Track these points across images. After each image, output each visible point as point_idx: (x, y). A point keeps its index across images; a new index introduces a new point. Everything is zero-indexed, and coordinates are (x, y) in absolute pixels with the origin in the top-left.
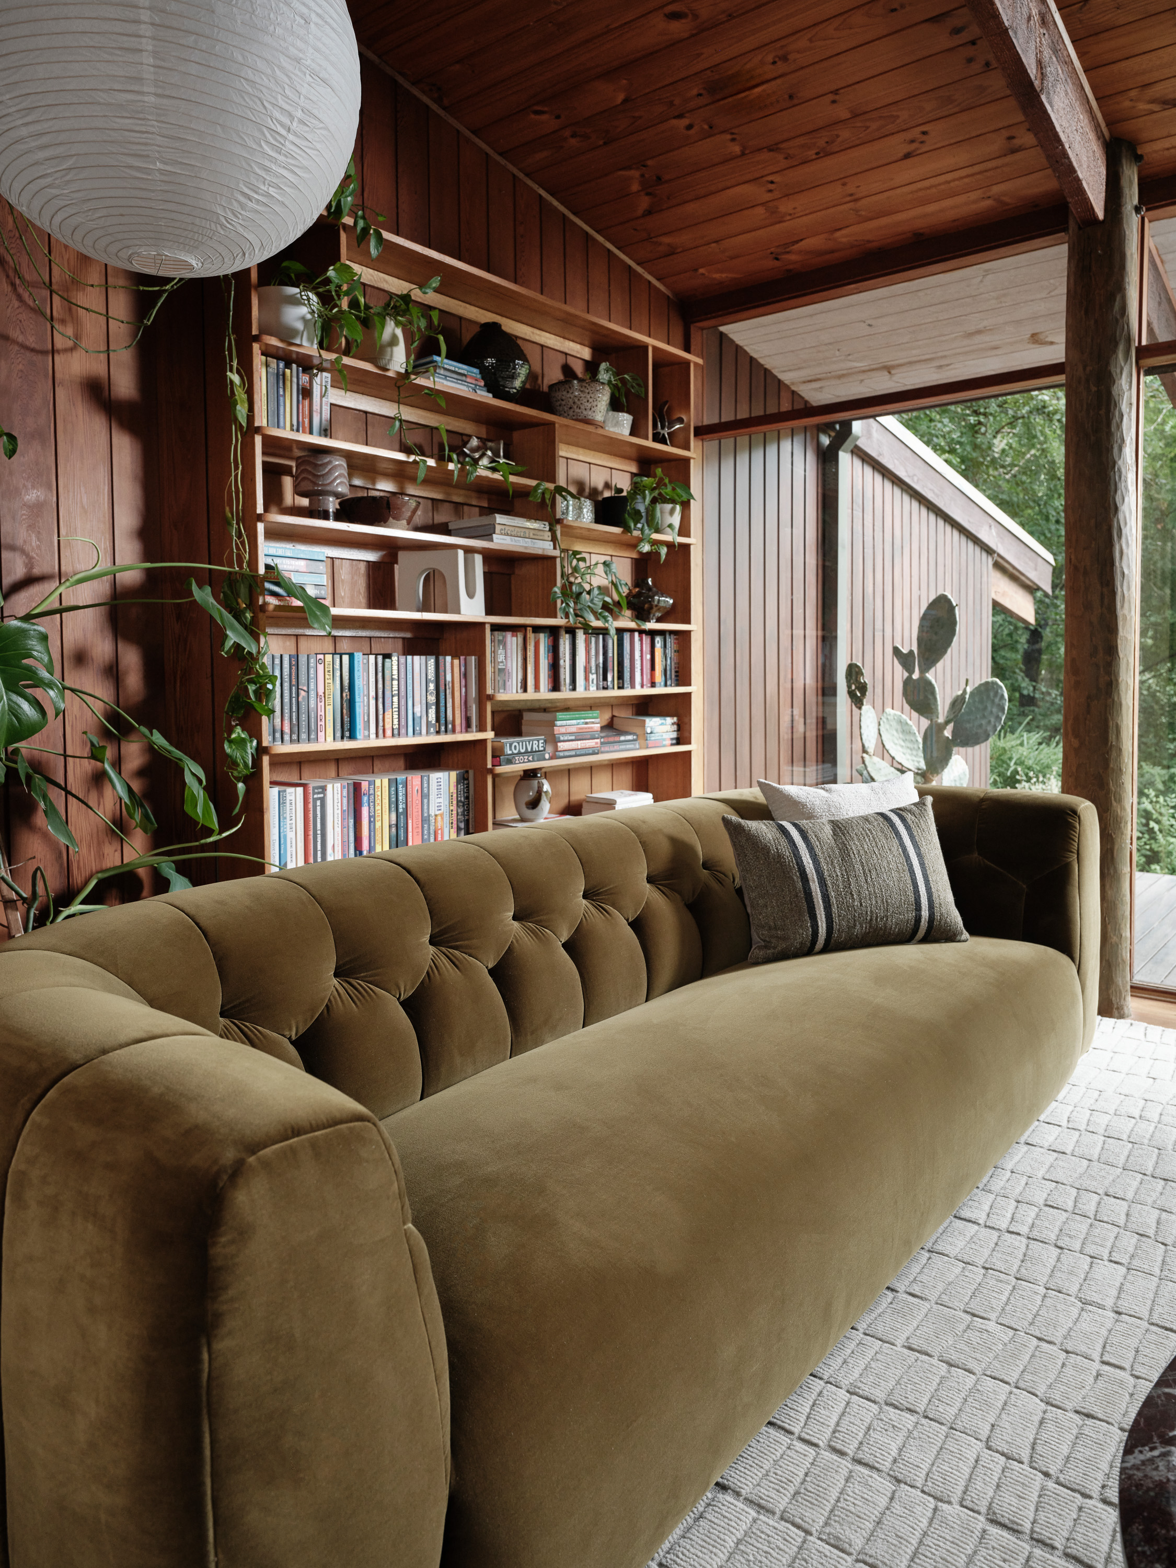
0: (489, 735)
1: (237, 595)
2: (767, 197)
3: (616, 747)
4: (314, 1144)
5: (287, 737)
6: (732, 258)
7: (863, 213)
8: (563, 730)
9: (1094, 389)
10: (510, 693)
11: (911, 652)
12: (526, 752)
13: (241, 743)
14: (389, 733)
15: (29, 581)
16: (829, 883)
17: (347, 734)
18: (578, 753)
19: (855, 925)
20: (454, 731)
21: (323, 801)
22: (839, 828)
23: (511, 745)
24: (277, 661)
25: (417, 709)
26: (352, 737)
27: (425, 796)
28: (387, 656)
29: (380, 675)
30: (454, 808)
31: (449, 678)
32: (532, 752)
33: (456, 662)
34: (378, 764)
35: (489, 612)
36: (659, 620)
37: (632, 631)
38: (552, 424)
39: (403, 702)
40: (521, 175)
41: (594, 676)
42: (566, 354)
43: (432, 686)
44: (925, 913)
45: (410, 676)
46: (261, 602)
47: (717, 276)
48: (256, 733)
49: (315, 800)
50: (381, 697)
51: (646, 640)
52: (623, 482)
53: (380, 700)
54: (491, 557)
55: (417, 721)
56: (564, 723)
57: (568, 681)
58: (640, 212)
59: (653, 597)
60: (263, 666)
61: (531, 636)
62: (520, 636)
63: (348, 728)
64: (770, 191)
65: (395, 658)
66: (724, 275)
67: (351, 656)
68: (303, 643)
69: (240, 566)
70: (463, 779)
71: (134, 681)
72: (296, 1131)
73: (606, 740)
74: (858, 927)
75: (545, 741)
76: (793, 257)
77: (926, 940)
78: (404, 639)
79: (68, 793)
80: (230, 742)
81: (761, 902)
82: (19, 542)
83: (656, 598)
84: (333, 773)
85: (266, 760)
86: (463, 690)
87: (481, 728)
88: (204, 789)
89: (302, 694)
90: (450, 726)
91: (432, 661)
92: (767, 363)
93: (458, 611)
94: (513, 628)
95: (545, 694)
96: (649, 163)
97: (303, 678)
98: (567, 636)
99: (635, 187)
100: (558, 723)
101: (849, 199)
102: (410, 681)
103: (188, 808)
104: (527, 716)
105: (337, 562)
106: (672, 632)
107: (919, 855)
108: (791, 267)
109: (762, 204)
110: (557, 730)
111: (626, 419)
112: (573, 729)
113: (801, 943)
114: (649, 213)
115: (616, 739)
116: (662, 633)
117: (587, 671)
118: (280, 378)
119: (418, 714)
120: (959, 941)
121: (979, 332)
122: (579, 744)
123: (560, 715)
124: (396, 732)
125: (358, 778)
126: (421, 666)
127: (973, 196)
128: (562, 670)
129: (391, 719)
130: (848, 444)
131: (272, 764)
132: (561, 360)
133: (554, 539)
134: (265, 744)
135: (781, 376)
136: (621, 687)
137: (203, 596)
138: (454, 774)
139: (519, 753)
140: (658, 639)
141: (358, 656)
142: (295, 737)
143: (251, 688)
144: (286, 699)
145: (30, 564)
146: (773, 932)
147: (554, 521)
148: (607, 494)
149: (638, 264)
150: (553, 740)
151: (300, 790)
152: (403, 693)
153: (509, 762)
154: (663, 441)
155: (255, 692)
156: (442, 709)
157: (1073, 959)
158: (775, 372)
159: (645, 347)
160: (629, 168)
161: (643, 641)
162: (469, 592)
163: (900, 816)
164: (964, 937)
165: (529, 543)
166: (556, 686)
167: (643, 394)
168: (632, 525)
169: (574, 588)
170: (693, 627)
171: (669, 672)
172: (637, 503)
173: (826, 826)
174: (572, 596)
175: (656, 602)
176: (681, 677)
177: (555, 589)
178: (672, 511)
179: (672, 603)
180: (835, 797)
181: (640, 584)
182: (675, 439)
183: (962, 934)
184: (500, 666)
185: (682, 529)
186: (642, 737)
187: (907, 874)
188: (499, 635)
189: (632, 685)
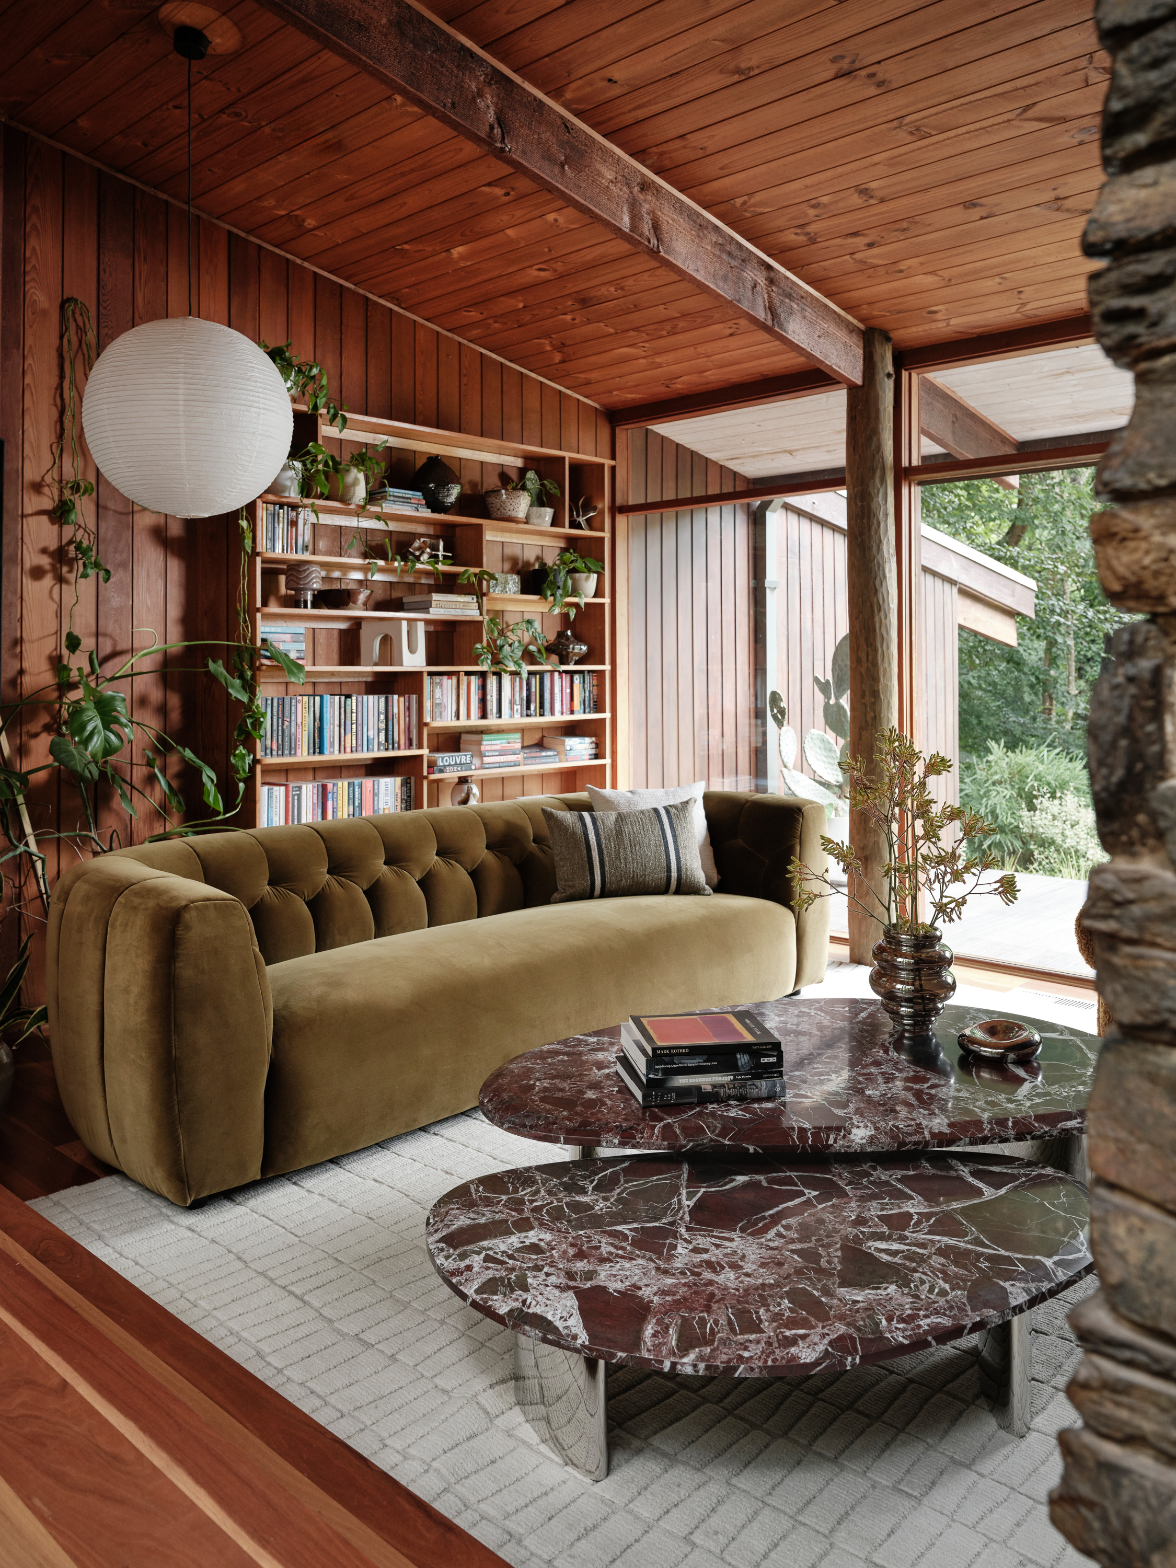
0: (425, 752)
1: (243, 660)
2: (644, 354)
3: (538, 761)
4: (215, 905)
5: (275, 753)
6: (635, 387)
7: (717, 363)
8: (488, 748)
9: (859, 504)
10: (447, 721)
11: (828, 681)
12: (456, 764)
13: (243, 757)
14: (348, 750)
15: (114, 654)
16: (605, 852)
17: (317, 750)
18: (501, 765)
19: (622, 880)
20: (399, 748)
21: (299, 796)
22: (621, 818)
23: (444, 759)
24: (269, 702)
25: (371, 734)
26: (321, 752)
27: (375, 794)
28: (348, 696)
29: (343, 710)
30: (399, 803)
31: (396, 710)
32: (460, 764)
33: (402, 699)
34: (344, 772)
35: (429, 663)
36: (577, 663)
37: (552, 672)
38: (480, 526)
39: (360, 728)
41: (519, 707)
42: (503, 465)
43: (382, 717)
44: (674, 874)
45: (365, 710)
46: (258, 664)
47: (629, 396)
48: (252, 750)
49: (293, 796)
50: (343, 725)
51: (566, 678)
52: (551, 559)
53: (343, 727)
54: (431, 624)
55: (370, 742)
56: (489, 743)
57: (495, 710)
59: (568, 646)
60: (257, 707)
61: (464, 679)
62: (454, 679)
63: (318, 745)
64: (645, 351)
65: (354, 698)
66: (633, 396)
67: (322, 697)
68: (291, 688)
69: (245, 641)
70: (406, 783)
71: (175, 716)
72: (209, 900)
73: (529, 755)
74: (625, 881)
75: (472, 756)
76: (679, 387)
77: (678, 892)
78: (366, 682)
79: (133, 787)
80: (235, 756)
81: (561, 863)
82: (109, 631)
83: (571, 646)
84: (311, 777)
85: (259, 768)
86: (407, 719)
87: (420, 746)
88: (216, 785)
89: (286, 723)
90: (396, 745)
91: (383, 699)
92: (692, 447)
93: (402, 664)
94: (449, 674)
95: (475, 721)
96: (554, 336)
97: (287, 713)
98: (495, 677)
99: (548, 348)
100: (484, 743)
101: (701, 356)
102: (365, 714)
103: (205, 799)
104: (464, 737)
105: (317, 631)
106: (589, 672)
107: (675, 837)
108: (682, 392)
109: (643, 358)
110: (483, 748)
111: (548, 513)
112: (498, 747)
113: (583, 890)
114: (563, 361)
115: (538, 754)
116: (581, 672)
117: (512, 703)
118: (274, 516)
119: (371, 737)
120: (704, 895)
122: (502, 759)
123: (485, 737)
124: (354, 749)
125: (325, 781)
126: (374, 703)
128: (489, 704)
129: (350, 741)
130: (775, 504)
131: (263, 772)
132: (499, 470)
133: (480, 608)
134: (258, 757)
135: (708, 456)
136: (542, 715)
137: (217, 668)
138: (398, 780)
139: (450, 765)
140: (576, 677)
141: (327, 698)
142: (280, 752)
143: (249, 721)
144: (275, 728)
145: (115, 643)
146: (567, 883)
147: (480, 595)
148: (537, 567)
149: (565, 388)
150: (481, 755)
151: (283, 788)
152: (360, 722)
153: (441, 771)
154: (579, 527)
155: (252, 724)
156: (390, 733)
157: (793, 911)
158: (702, 453)
159: (564, 458)
160: (540, 338)
161: (562, 678)
162: (412, 650)
163: (666, 809)
164: (707, 892)
165: (459, 612)
166: (484, 715)
167: (559, 495)
168: (549, 593)
169: (498, 642)
170: (607, 667)
171: (587, 703)
172: (554, 576)
173: (613, 816)
174: (496, 649)
175: (573, 648)
176: (598, 706)
177: (478, 646)
178: (587, 578)
179: (588, 649)
180: (636, 798)
181: (561, 635)
182: (590, 524)
183: (704, 890)
184: (438, 701)
185: (598, 593)
186: (562, 753)
187: (663, 848)
188: (437, 679)
189: (552, 713)
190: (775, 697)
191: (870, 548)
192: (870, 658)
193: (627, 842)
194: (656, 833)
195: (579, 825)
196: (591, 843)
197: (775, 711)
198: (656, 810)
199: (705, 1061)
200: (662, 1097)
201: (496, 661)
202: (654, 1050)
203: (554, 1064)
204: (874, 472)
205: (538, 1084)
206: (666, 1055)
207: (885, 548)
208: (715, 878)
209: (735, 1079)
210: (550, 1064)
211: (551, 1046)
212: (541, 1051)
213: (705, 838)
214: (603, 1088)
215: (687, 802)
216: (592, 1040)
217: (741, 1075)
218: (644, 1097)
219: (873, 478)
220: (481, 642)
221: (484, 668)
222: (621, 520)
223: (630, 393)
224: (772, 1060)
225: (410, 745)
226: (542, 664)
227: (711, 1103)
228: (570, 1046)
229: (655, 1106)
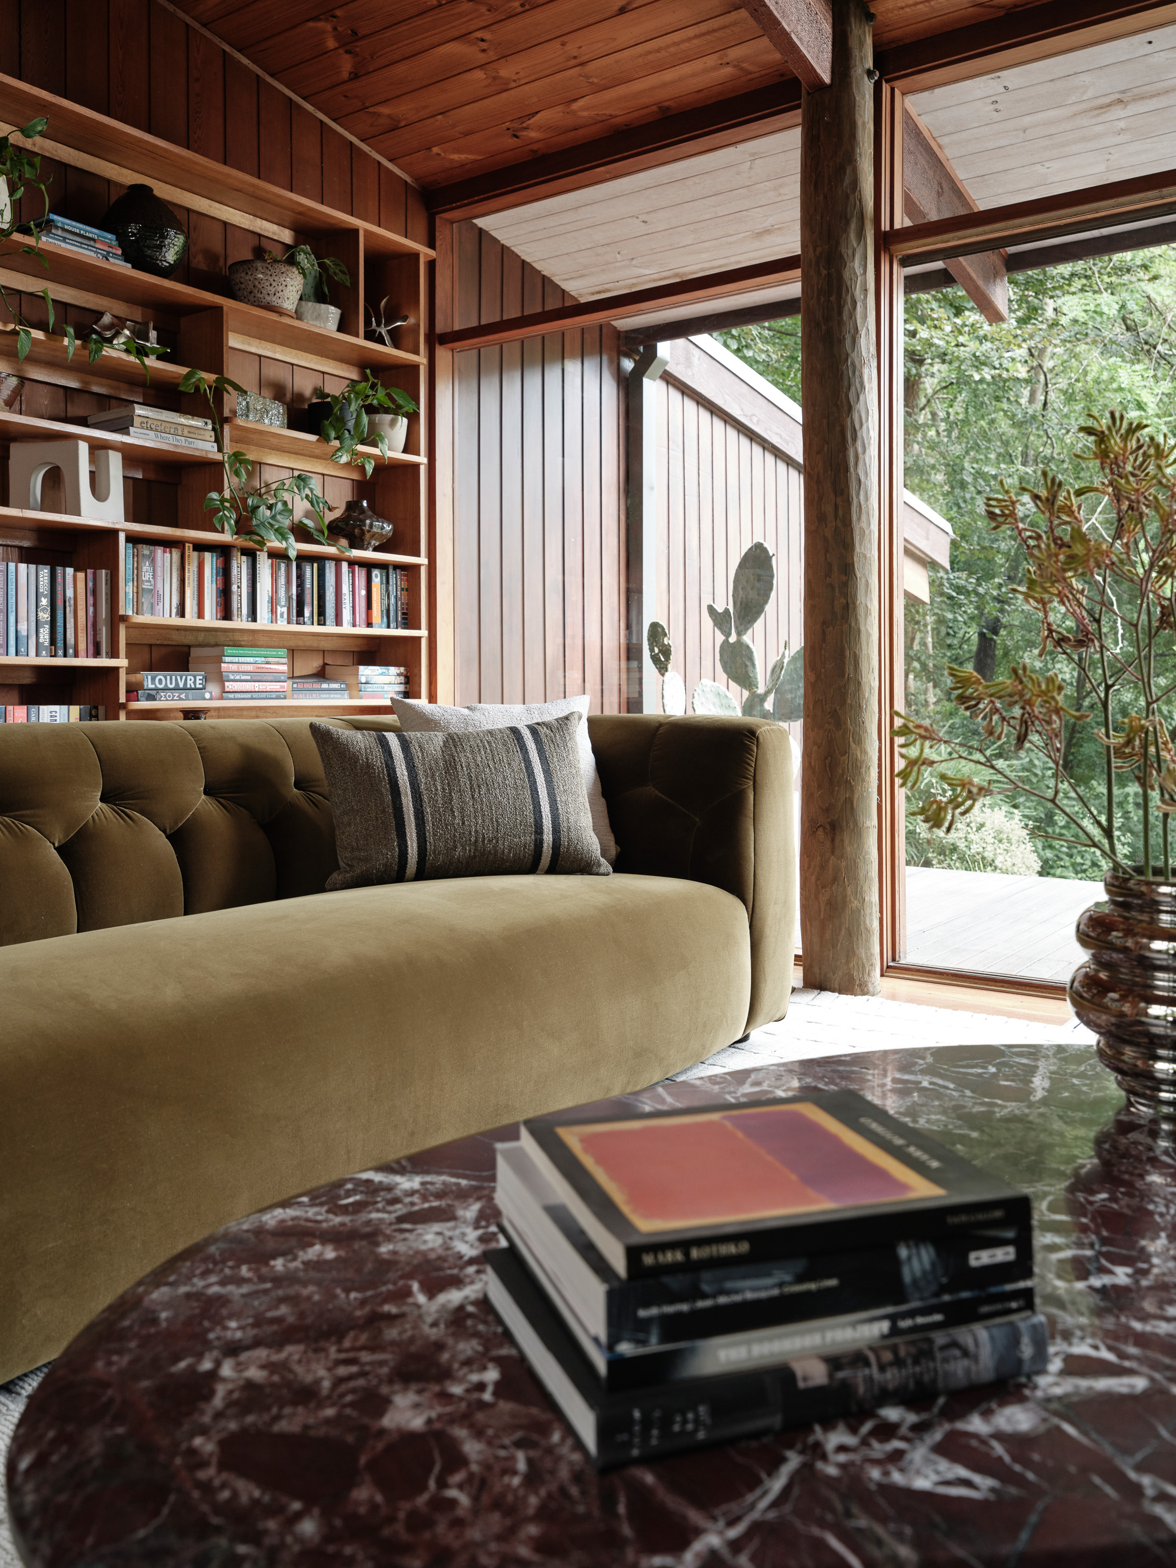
0: (121, 662)
2: (482, 58)
3: (315, 694)
6: (466, 134)
7: (595, 80)
8: (234, 667)
9: (824, 272)
10: (161, 616)
11: (727, 611)
12: (178, 689)
16: (425, 798)
18: (253, 695)
19: (455, 847)
20: (76, 655)
22: (453, 742)
23: (156, 678)
25: (23, 627)
31: (70, 593)
32: (186, 689)
33: (81, 575)
35: (132, 518)
36: (376, 549)
37: (338, 560)
38: (219, 309)
39: (1, 616)
40: (196, 25)
41: (285, 610)
42: (260, 235)
43: (44, 602)
44: (548, 837)
45: (12, 586)
47: (455, 157)
51: (360, 574)
52: (334, 389)
54: (132, 457)
55: (22, 638)
56: (236, 659)
57: (245, 610)
58: (345, 75)
59: (363, 522)
61: (192, 553)
62: (176, 554)
64: (484, 51)
66: (463, 156)
70: (87, 714)
73: (301, 686)
74: (459, 849)
75: (206, 679)
76: (533, 134)
77: (553, 870)
78: (21, 548)
81: (346, 819)
83: (368, 522)
86: (91, 610)
87: (114, 654)
90: (71, 651)
91: (45, 572)
92: (546, 268)
93: (78, 513)
94: (167, 543)
95: (211, 619)
96: (338, 13)
98: (244, 558)
99: (331, 44)
100: (227, 659)
101: (573, 62)
102: (12, 593)
104: (194, 652)
106: (398, 567)
107: (547, 772)
108: (535, 147)
109: (481, 67)
110: (223, 668)
111: (332, 313)
112: (250, 668)
113: (385, 865)
114: (355, 76)
115: (316, 686)
116: (383, 566)
117: (273, 602)
119: (24, 632)
120: (597, 874)
121: (767, 232)
122: (257, 686)
123: (228, 650)
126: (29, 575)
127: (711, 61)
128: (235, 598)
130: (654, 368)
132: (254, 242)
133: (219, 440)
135: (565, 286)
136: (321, 623)
138: (76, 709)
139: (166, 689)
140: (376, 573)
146: (357, 853)
147: (220, 420)
148: (314, 400)
149: (362, 141)
150: (221, 679)
153: (151, 698)
154: (380, 340)
156: (60, 630)
157: (744, 901)
158: (556, 280)
159: (355, 232)
160: (316, 19)
161: (353, 573)
162: (99, 491)
163: (533, 730)
164: (602, 870)
165: (182, 441)
166: (227, 614)
167: (348, 284)
168: (333, 434)
169: (250, 501)
170: (423, 560)
171: (392, 614)
172: (341, 409)
173: (439, 738)
174: (245, 510)
175: (371, 526)
176: (410, 620)
177: (214, 495)
178: (393, 423)
179: (395, 530)
180: (477, 716)
181: (352, 506)
182: (397, 339)
183: (599, 865)
184: (146, 586)
185: (410, 446)
186: (354, 688)
187: (528, 793)
188: (145, 550)
189: (338, 621)
190: (657, 631)
191: (841, 341)
192: (840, 513)
193: (464, 780)
194: (515, 765)
195: (377, 751)
196: (400, 782)
197: (656, 650)
198: (514, 731)
199: (800, 1279)
200: (666, 1423)
201: (244, 527)
202: (633, 1253)
203: (288, 1279)
204: (848, 223)
205: (227, 1370)
206: (673, 1268)
207: (863, 341)
208: (613, 850)
209: (895, 1331)
210: (278, 1281)
211: (290, 1213)
212: (259, 1231)
213: (595, 783)
214: (446, 1374)
215: (567, 718)
216: (407, 1183)
217: (912, 1314)
218: (604, 1432)
219: (846, 230)
220: (220, 490)
221: (226, 537)
222: (443, 355)
223: (459, 151)
224: (1004, 1254)
225: (97, 654)
226: (319, 543)
227: (829, 1426)
228: (345, 1210)
229: (646, 1461)
